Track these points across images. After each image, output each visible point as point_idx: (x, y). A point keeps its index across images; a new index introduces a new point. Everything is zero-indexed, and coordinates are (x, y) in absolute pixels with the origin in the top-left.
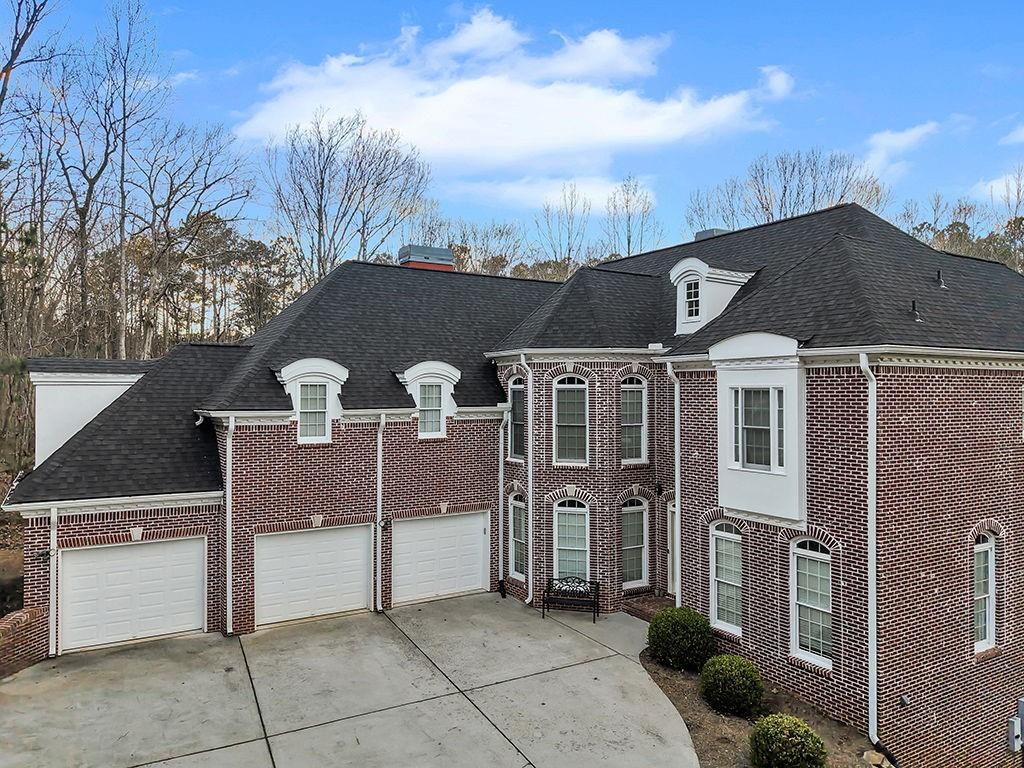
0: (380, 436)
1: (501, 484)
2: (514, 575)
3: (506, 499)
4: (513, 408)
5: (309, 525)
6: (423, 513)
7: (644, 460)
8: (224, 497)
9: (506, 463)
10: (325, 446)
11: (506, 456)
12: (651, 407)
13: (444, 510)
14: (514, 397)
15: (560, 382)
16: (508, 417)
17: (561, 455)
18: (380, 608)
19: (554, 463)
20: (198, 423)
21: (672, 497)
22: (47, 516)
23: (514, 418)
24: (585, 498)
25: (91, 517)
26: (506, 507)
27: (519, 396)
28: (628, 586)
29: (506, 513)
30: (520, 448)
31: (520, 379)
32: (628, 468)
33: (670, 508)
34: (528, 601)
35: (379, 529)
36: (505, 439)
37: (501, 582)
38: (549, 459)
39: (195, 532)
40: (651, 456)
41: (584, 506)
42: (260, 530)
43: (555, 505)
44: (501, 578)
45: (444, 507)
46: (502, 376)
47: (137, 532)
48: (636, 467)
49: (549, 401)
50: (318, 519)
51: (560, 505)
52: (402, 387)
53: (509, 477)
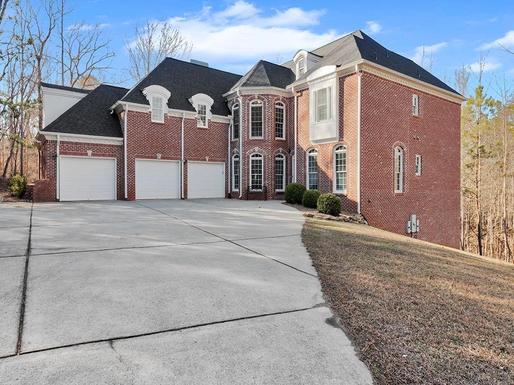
0: (183, 123)
1: (229, 152)
2: (234, 190)
3: (231, 158)
4: (234, 118)
5: (156, 158)
6: (199, 160)
7: (284, 138)
8: (123, 141)
9: (231, 142)
10: (162, 124)
11: (231, 139)
12: (287, 116)
13: (207, 160)
14: (234, 114)
15: (252, 104)
16: (232, 122)
17: (253, 135)
18: (183, 197)
19: (250, 138)
20: (111, 113)
21: (293, 154)
22: (55, 139)
23: (235, 123)
24: (262, 152)
25: (72, 143)
26: (231, 161)
27: (237, 112)
28: (277, 190)
29: (231, 164)
30: (237, 136)
31: (237, 105)
32: (278, 141)
33: (293, 157)
34: (240, 197)
35: (183, 163)
36: (231, 132)
37: (229, 194)
38: (248, 136)
39: (112, 156)
40: (286, 137)
41: (261, 156)
42: (137, 157)
43: (250, 156)
44: (229, 192)
45: (207, 158)
46: (229, 105)
47: (90, 152)
48: (281, 141)
49: (248, 111)
50: (159, 156)
51: (252, 156)
52: (190, 104)
53: (232, 148)
